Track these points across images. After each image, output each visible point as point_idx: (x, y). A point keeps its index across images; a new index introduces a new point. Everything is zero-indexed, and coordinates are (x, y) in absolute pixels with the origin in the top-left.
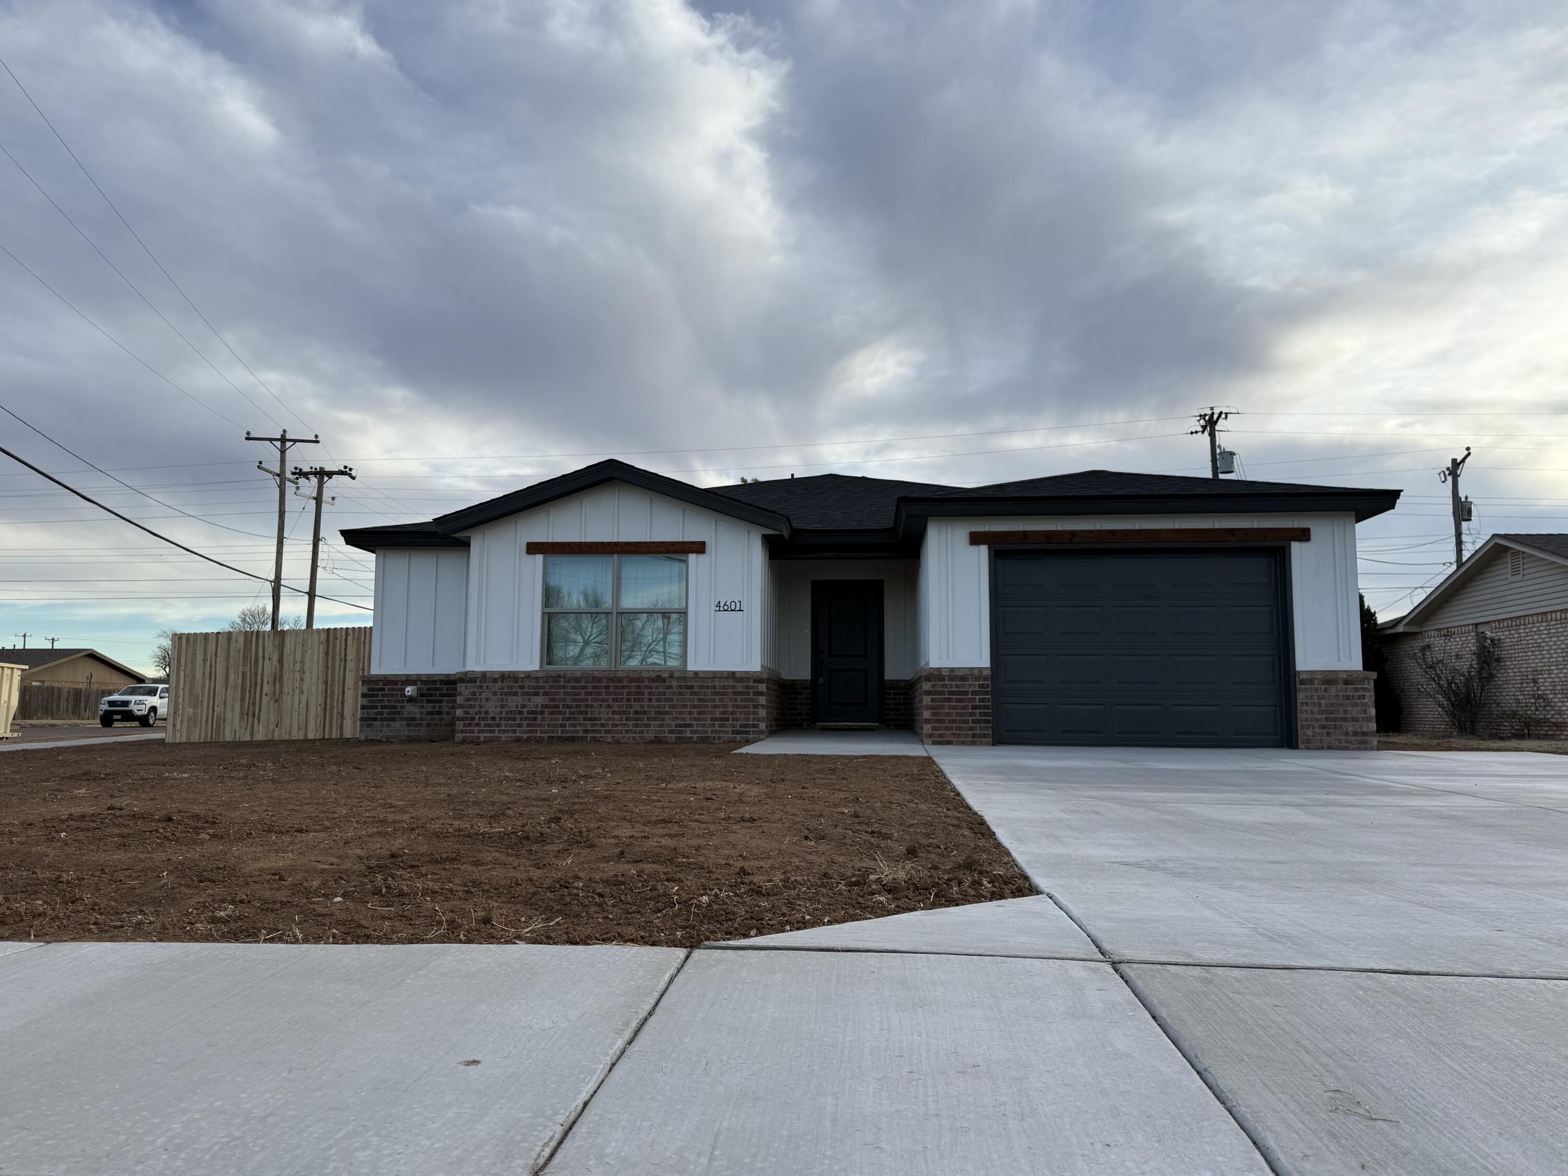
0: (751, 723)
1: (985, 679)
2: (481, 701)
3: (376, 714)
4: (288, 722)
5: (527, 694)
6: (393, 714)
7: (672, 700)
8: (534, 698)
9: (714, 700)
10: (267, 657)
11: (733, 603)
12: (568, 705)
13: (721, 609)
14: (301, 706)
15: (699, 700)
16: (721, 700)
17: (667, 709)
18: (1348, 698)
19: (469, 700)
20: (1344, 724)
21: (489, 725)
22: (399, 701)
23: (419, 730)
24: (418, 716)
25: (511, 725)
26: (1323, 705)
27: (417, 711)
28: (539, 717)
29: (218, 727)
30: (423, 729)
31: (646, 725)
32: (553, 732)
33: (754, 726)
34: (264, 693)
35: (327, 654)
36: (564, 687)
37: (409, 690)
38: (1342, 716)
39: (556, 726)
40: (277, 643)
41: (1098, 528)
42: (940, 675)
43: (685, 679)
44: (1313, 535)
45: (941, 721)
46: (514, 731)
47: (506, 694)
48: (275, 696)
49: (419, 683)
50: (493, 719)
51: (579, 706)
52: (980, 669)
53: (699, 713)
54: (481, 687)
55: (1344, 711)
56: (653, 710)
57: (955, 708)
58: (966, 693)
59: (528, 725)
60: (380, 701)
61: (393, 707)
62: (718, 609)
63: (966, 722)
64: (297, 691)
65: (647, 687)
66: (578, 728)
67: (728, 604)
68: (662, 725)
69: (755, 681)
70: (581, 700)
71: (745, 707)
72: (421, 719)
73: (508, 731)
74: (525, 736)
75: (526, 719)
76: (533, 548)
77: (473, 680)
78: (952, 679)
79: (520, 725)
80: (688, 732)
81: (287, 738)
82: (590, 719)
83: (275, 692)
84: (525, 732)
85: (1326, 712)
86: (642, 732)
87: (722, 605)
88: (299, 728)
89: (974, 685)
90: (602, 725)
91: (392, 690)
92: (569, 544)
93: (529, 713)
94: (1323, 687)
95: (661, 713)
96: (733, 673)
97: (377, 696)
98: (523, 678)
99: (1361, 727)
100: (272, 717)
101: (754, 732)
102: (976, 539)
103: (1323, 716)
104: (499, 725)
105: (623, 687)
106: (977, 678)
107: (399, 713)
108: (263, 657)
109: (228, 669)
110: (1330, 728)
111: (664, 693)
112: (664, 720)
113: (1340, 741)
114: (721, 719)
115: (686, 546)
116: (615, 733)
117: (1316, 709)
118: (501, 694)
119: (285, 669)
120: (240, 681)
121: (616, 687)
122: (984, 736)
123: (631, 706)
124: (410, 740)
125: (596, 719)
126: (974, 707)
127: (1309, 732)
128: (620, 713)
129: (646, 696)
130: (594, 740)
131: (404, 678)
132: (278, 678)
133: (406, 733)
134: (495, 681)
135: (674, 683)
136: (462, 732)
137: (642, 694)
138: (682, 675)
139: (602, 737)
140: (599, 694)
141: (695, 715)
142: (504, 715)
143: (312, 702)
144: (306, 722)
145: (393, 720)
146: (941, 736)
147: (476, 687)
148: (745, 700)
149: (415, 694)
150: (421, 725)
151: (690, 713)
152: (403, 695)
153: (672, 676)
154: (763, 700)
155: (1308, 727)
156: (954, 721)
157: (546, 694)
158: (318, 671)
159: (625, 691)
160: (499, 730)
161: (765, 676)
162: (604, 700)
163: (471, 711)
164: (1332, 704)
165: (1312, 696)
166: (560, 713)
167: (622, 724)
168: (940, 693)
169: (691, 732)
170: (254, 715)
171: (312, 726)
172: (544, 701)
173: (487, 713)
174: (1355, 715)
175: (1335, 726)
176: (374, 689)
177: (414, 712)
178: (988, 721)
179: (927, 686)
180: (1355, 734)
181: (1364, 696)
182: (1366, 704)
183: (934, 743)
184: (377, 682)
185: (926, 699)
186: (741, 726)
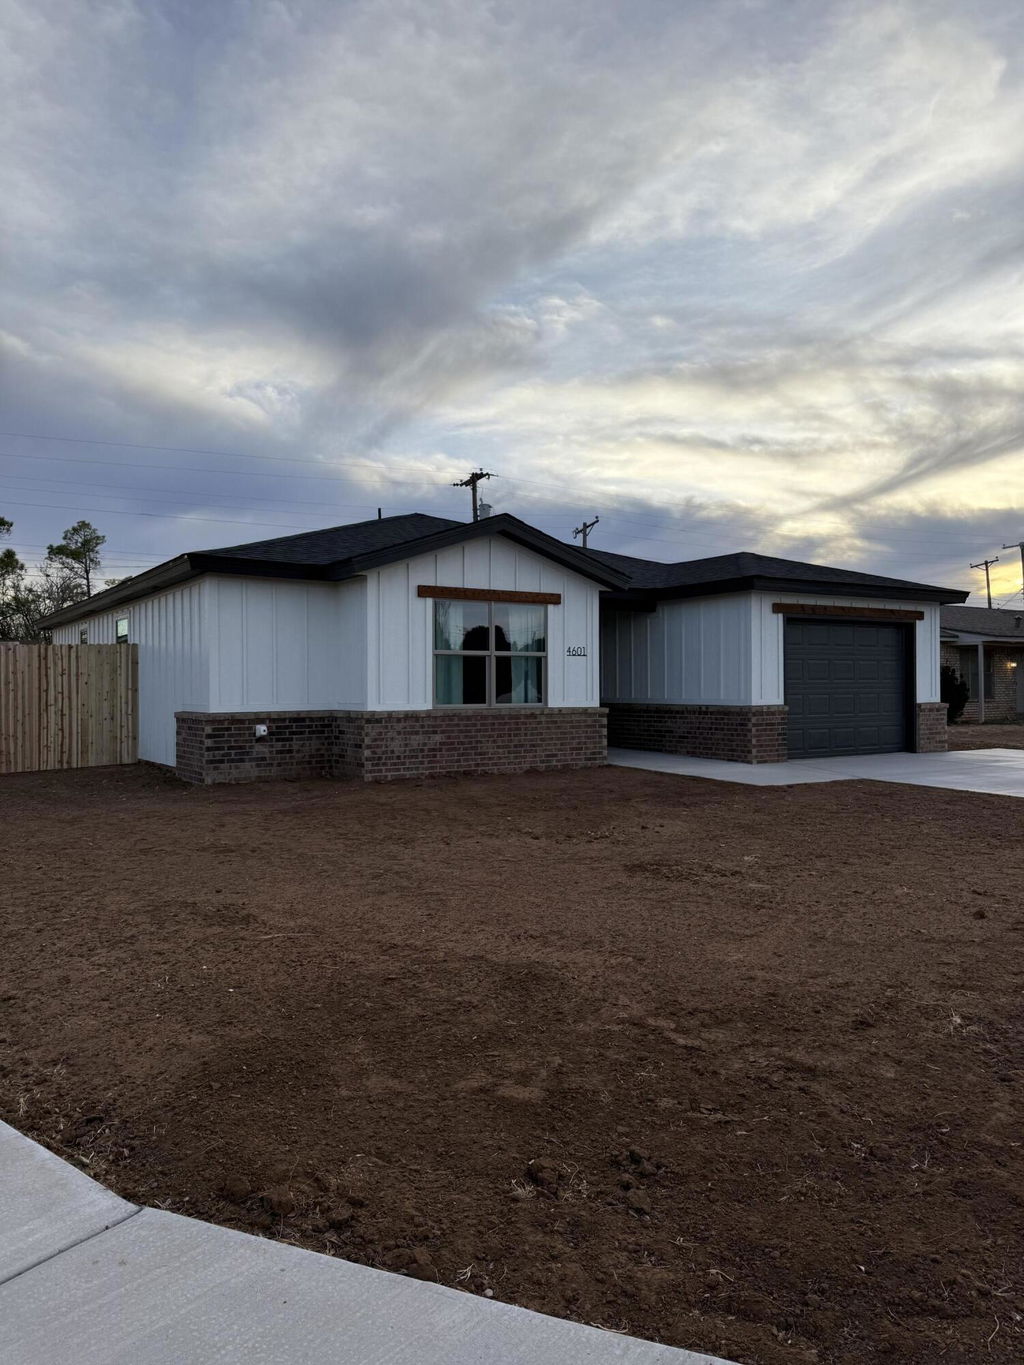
0: (597, 751)
1: (780, 713)
2: (386, 741)
3: (223, 755)
5: (427, 732)
6: (242, 754)
8: (433, 736)
9: (571, 733)
11: (579, 650)
12: (462, 741)
13: (571, 654)
15: (561, 733)
16: (577, 733)
17: (538, 742)
18: (937, 720)
19: (375, 740)
20: (935, 735)
22: (247, 741)
23: (269, 770)
24: (267, 755)
25: (414, 763)
26: (928, 725)
27: (266, 750)
28: (438, 754)
30: (273, 768)
31: (523, 757)
32: (449, 767)
33: (599, 753)
36: (458, 725)
37: (260, 729)
38: (935, 730)
39: (451, 761)
42: (761, 711)
43: (549, 715)
44: (921, 616)
45: (761, 746)
46: (417, 769)
47: (412, 733)
49: (270, 721)
50: (398, 757)
51: (470, 743)
52: (777, 706)
53: (562, 744)
54: (386, 727)
56: (528, 743)
57: (768, 735)
58: (773, 724)
59: (429, 762)
60: (229, 741)
61: (241, 748)
62: (568, 653)
63: (774, 746)
65: (523, 723)
66: (470, 763)
67: (576, 650)
68: (535, 756)
70: (472, 737)
71: (594, 738)
72: (271, 758)
73: (412, 769)
74: (427, 772)
75: (427, 756)
77: (379, 721)
78: (768, 714)
79: (422, 763)
82: (480, 754)
84: (428, 769)
86: (520, 763)
87: (570, 651)
89: (776, 718)
90: (490, 759)
91: (239, 729)
92: (452, 589)
93: (429, 750)
94: (928, 714)
95: (534, 746)
97: (224, 736)
99: (942, 737)
101: (600, 758)
102: (777, 608)
103: (928, 731)
104: (404, 764)
106: (775, 713)
107: (248, 754)
110: (930, 739)
111: (536, 728)
112: (536, 751)
113: (934, 746)
114: (577, 749)
115: (546, 597)
116: (500, 765)
117: (926, 727)
118: (405, 733)
122: (783, 755)
124: (263, 781)
125: (485, 754)
126: (779, 735)
127: (923, 742)
128: (503, 747)
129: (523, 731)
131: (253, 717)
133: (256, 774)
134: (399, 720)
135: (543, 719)
136: (371, 772)
137: (519, 729)
139: (489, 769)
140: (486, 730)
141: (559, 747)
142: (407, 754)
145: (242, 761)
146: (762, 757)
147: (381, 727)
148: (592, 732)
149: (266, 733)
150: (271, 764)
151: (555, 744)
152: (253, 735)
154: (604, 731)
155: (923, 739)
156: (768, 745)
157: (443, 732)
159: (507, 727)
160: (405, 768)
161: (606, 712)
162: (490, 736)
163: (378, 750)
164: (931, 724)
165: (925, 719)
166: (455, 749)
167: (504, 757)
168: (761, 725)
172: (442, 739)
173: (392, 752)
174: (940, 730)
175: (932, 737)
176: (222, 729)
177: (264, 753)
178: (785, 744)
179: (754, 720)
180: (940, 742)
181: (943, 719)
182: (944, 724)
183: (758, 763)
184: (222, 721)
185: (753, 730)
186: (591, 754)
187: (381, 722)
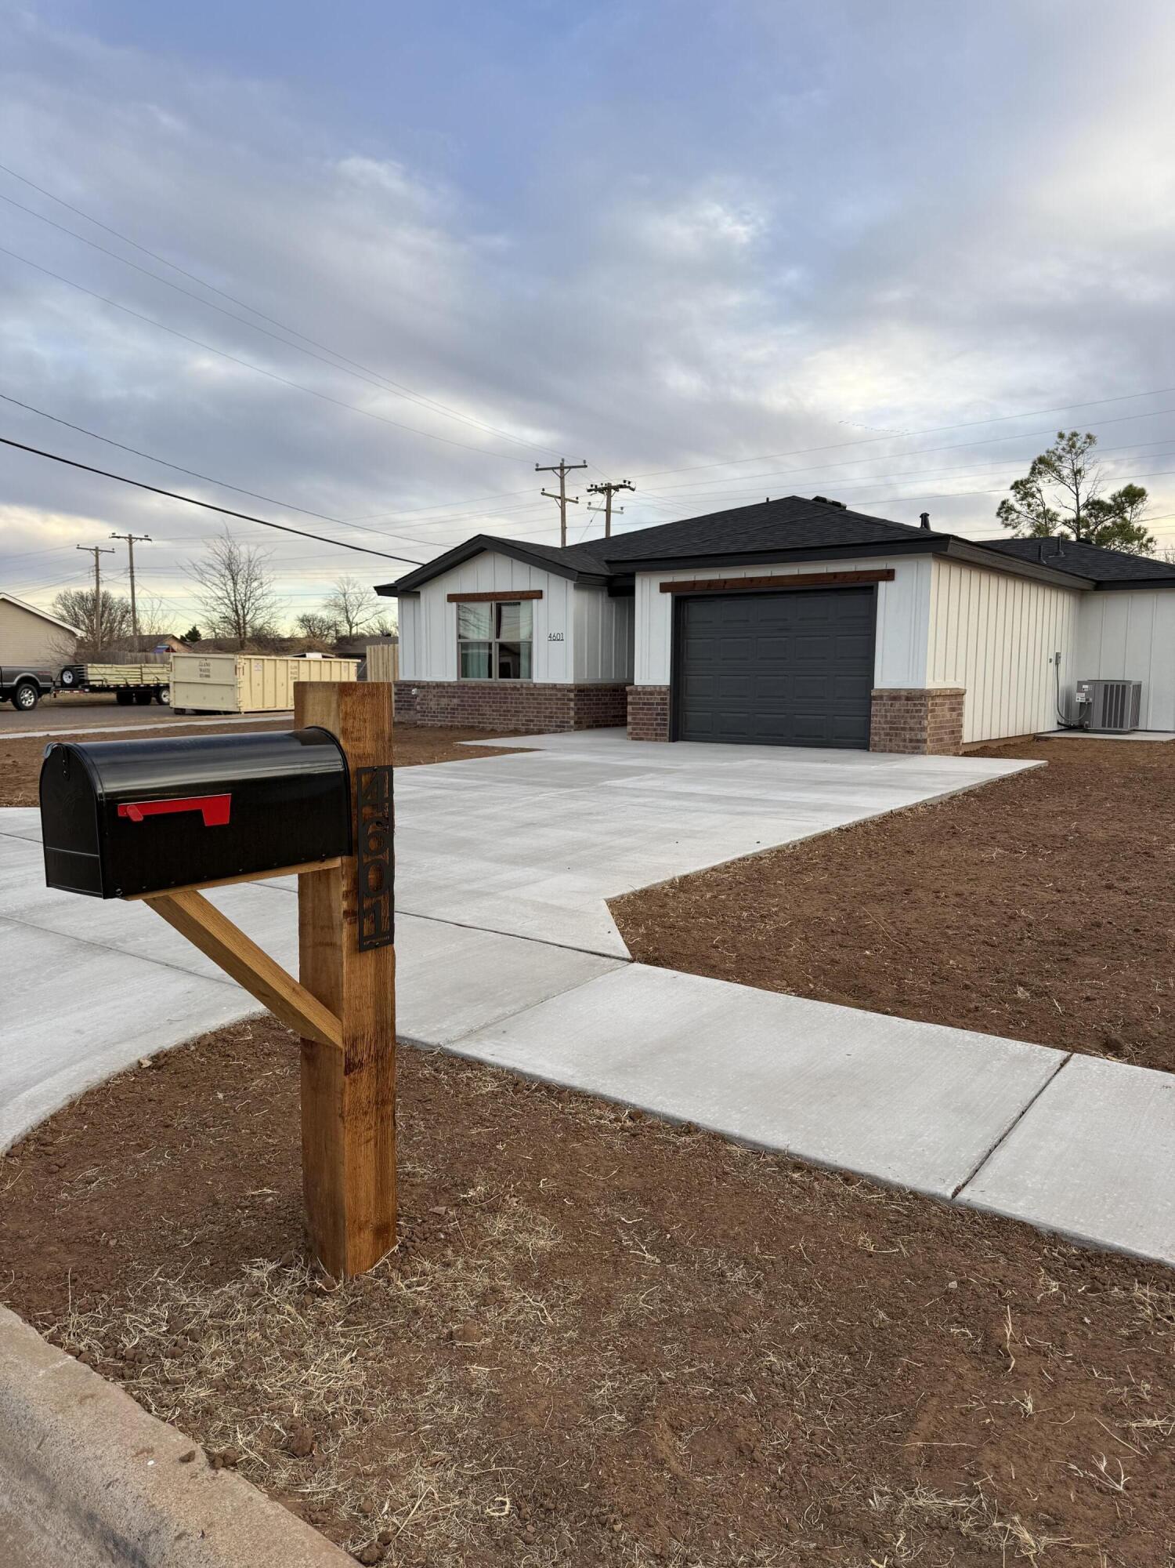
0: (566, 720)
1: (667, 693)
3: (402, 707)
6: (409, 706)
7: (523, 702)
8: (453, 699)
9: (545, 704)
11: (558, 635)
12: (469, 704)
13: (552, 639)
15: (539, 703)
16: (550, 703)
17: (521, 708)
18: (907, 711)
19: (421, 700)
20: (903, 732)
21: (433, 716)
22: (411, 698)
25: (443, 717)
26: (889, 717)
28: (456, 711)
32: (463, 721)
33: (568, 722)
36: (467, 693)
37: (413, 691)
38: (902, 725)
39: (464, 718)
41: (743, 576)
42: (638, 690)
43: (530, 688)
44: (897, 575)
45: (637, 724)
46: (445, 721)
47: (440, 697)
50: (434, 712)
51: (475, 706)
52: (663, 686)
53: (538, 712)
55: (904, 722)
56: (513, 709)
57: (646, 714)
58: (652, 704)
59: (452, 717)
60: (403, 697)
61: (408, 701)
62: (550, 639)
63: (652, 725)
65: (510, 694)
66: (475, 720)
67: (555, 635)
68: (520, 719)
69: (568, 691)
70: (476, 701)
71: (563, 709)
73: (442, 720)
74: (450, 724)
75: (450, 713)
76: (452, 598)
78: (645, 693)
79: (448, 717)
80: (534, 724)
82: (481, 714)
84: (449, 721)
85: (891, 722)
86: (508, 723)
87: (552, 636)
89: (657, 698)
90: (487, 718)
91: (407, 690)
92: (468, 595)
93: (451, 709)
94: (890, 702)
95: (517, 711)
96: (555, 685)
97: (401, 693)
98: (448, 686)
99: (916, 735)
101: (568, 727)
102: (664, 588)
103: (888, 726)
104: (438, 716)
105: (497, 694)
106: (660, 693)
107: (412, 704)
110: (892, 736)
111: (519, 698)
112: (520, 715)
113: (899, 746)
114: (550, 716)
115: (531, 594)
116: (495, 723)
117: (882, 720)
118: (437, 696)
121: (493, 693)
122: (663, 735)
123: (501, 707)
125: (484, 714)
126: (658, 714)
127: (876, 738)
128: (497, 711)
129: (509, 700)
130: (483, 728)
131: (412, 683)
134: (434, 688)
135: (524, 691)
136: (420, 720)
137: (507, 698)
138: (528, 686)
139: (488, 726)
140: (485, 698)
141: (535, 714)
142: (439, 710)
146: (637, 734)
147: (425, 691)
148: (563, 704)
149: (417, 693)
151: (533, 712)
152: (410, 693)
153: (522, 687)
154: (572, 704)
155: (876, 734)
156: (645, 724)
157: (459, 697)
159: (498, 696)
160: (438, 720)
161: (573, 687)
162: (488, 702)
163: (422, 706)
164: (895, 715)
165: (880, 709)
166: (466, 710)
167: (498, 718)
168: (638, 704)
172: (458, 701)
173: (430, 708)
174: (912, 725)
175: (896, 734)
176: (399, 689)
178: (665, 725)
179: (630, 698)
180: (911, 741)
181: (920, 711)
182: (922, 717)
183: (633, 739)
184: (401, 685)
185: (629, 708)
186: (561, 722)
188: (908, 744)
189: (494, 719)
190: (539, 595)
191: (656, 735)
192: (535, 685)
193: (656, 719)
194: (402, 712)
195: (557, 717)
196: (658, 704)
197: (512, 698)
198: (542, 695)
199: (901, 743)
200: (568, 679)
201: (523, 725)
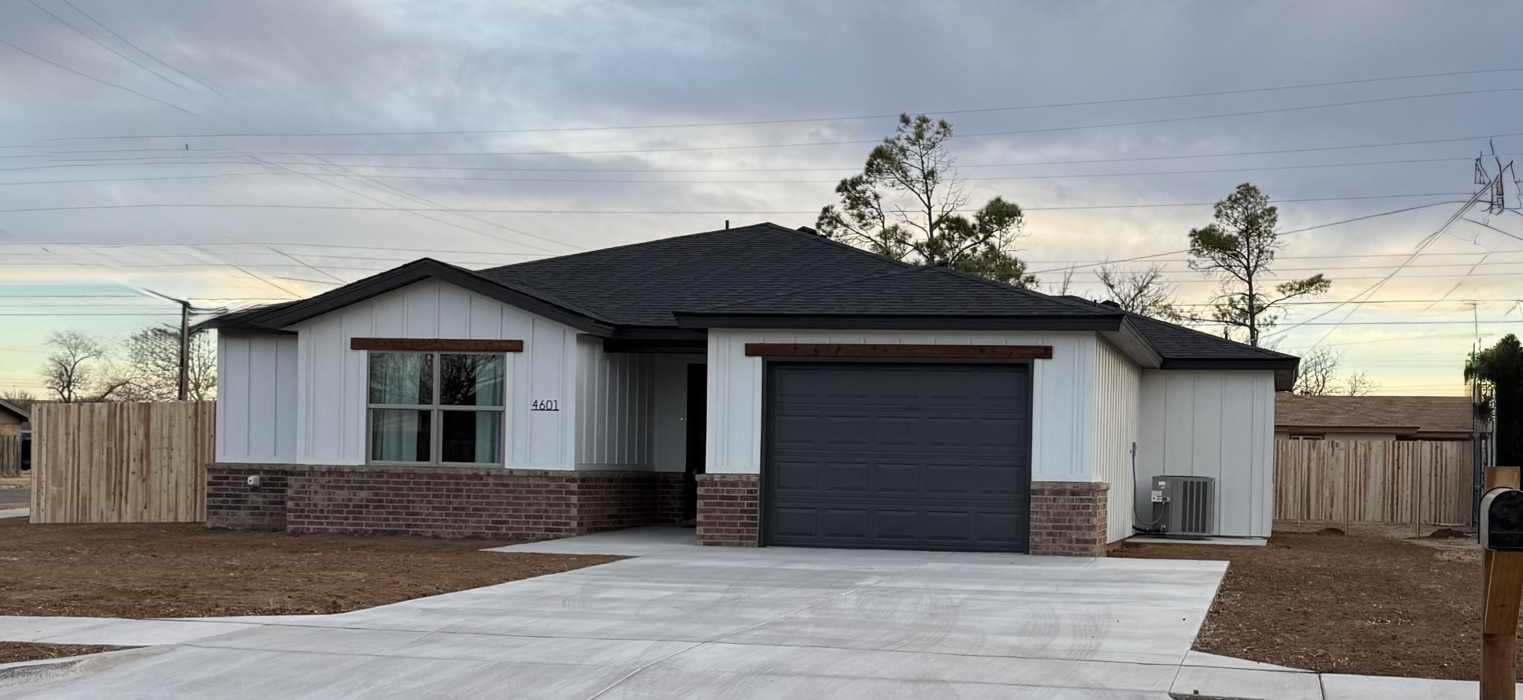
0: (563, 521)
1: (754, 485)
2: (310, 494)
3: (221, 502)
4: (157, 503)
5: (353, 488)
6: (238, 503)
7: (488, 497)
8: (358, 492)
9: (528, 498)
10: (132, 432)
11: (549, 403)
12: (391, 500)
13: (538, 408)
14: (170, 486)
15: (515, 498)
16: (536, 498)
17: (484, 506)
18: (1074, 508)
19: (298, 493)
20: (1069, 531)
21: (318, 517)
22: (242, 490)
23: (263, 519)
24: (260, 505)
25: (338, 518)
26: (1051, 515)
27: (260, 500)
28: (364, 510)
29: (84, 507)
30: (267, 518)
31: (464, 521)
32: (377, 525)
33: (565, 524)
34: (131, 470)
35: (196, 429)
36: (387, 482)
37: (252, 480)
38: (1067, 524)
39: (379, 519)
40: (142, 416)
41: (862, 342)
42: (712, 480)
43: (501, 477)
44: (1055, 353)
45: (712, 524)
46: (341, 524)
47: (336, 488)
48: (142, 474)
49: (262, 472)
50: (322, 511)
51: (400, 501)
52: (748, 475)
53: (514, 511)
54: (310, 481)
55: (1070, 520)
56: (471, 507)
57: (725, 511)
58: (736, 498)
59: (355, 518)
60: (225, 489)
61: (237, 496)
62: (534, 408)
63: (735, 525)
64: (165, 470)
66: (401, 522)
67: (545, 403)
68: (480, 522)
69: (567, 481)
70: (403, 496)
71: (558, 505)
72: (264, 508)
73: (336, 524)
74: (352, 528)
75: (352, 512)
76: (359, 344)
77: (302, 474)
78: (724, 484)
79: (347, 518)
80: (504, 529)
81: (157, 520)
82: (412, 514)
83: (142, 471)
84: (351, 525)
85: (1054, 521)
86: (461, 527)
87: (539, 404)
88: (169, 510)
89: (743, 490)
90: (424, 520)
91: (236, 478)
92: (392, 340)
93: (355, 506)
94: (1052, 497)
95: (478, 510)
96: (547, 472)
97: (222, 484)
98: (348, 473)
99: (1084, 534)
100: (140, 497)
101: (566, 530)
102: (751, 350)
103: (1051, 524)
104: (327, 518)
105: (443, 484)
106: (746, 484)
107: (243, 502)
108: (129, 432)
109: (92, 444)
110: (1056, 536)
111: (482, 491)
112: (481, 516)
113: (1064, 548)
114: (535, 517)
115: (503, 345)
116: (436, 528)
117: (1044, 518)
118: (329, 487)
119: (152, 445)
120: (105, 458)
121: (436, 484)
122: (750, 538)
123: (450, 503)
124: (255, 529)
125: (417, 514)
126: (743, 511)
127: (1037, 539)
128: (439, 509)
129: (464, 493)
130: (416, 534)
131: (246, 468)
132: (145, 455)
133: (251, 522)
134: (323, 474)
135: (491, 481)
136: (293, 523)
137: (461, 490)
138: (498, 474)
139: (423, 532)
140: (419, 490)
141: (511, 513)
142: (331, 508)
143: (182, 481)
144: (176, 503)
145: (238, 508)
146: (711, 537)
147: (305, 480)
148: (558, 499)
149: (258, 484)
150: (264, 514)
151: (506, 510)
152: (246, 484)
153: (488, 474)
154: (574, 499)
155: (1036, 534)
156: (723, 524)
157: (370, 488)
158: (187, 448)
159: (445, 487)
160: (328, 523)
161: (576, 476)
162: (424, 496)
163: (301, 503)
164: (1059, 513)
165: (1041, 505)
166: (383, 507)
167: (442, 520)
168: (713, 498)
169: (507, 529)
170: (121, 494)
171: (182, 509)
172: (369, 496)
173: (316, 505)
174: (1079, 524)
175: (1061, 533)
176: (219, 478)
177: (257, 502)
178: (755, 525)
179: (700, 491)
180: (1078, 541)
181: (1088, 507)
182: (1089, 514)
183: (705, 544)
184: (221, 471)
185: (700, 504)
186: (554, 524)
187: (304, 475)
188: (1074, 545)
189: (436, 521)
190: (517, 346)
191: (741, 538)
192: (511, 471)
193: (741, 518)
194: (223, 512)
195: (548, 517)
196: (743, 498)
197: (469, 491)
198: (523, 486)
199: (1067, 545)
200: (568, 465)
201: (488, 528)
